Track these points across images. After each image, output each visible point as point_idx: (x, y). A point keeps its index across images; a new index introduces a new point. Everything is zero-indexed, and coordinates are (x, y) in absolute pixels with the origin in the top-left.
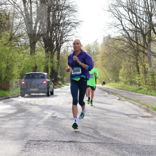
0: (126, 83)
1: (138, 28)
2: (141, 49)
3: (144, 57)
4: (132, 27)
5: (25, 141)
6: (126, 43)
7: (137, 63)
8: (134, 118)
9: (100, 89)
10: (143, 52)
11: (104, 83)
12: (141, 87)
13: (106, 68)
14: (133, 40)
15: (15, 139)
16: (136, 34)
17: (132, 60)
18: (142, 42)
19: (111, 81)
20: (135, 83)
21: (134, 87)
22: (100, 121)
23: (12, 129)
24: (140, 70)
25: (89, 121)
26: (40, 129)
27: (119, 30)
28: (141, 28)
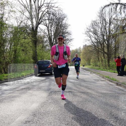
0: (93, 66)
1: (98, 41)
2: (100, 50)
3: (101, 54)
4: (96, 41)
5: (50, 91)
6: (93, 48)
7: (98, 57)
8: (97, 81)
9: (82, 68)
10: (101, 52)
11: (84, 66)
12: (100, 67)
13: (84, 59)
14: (96, 47)
15: (45, 90)
16: (98, 44)
17: (96, 56)
18: (100, 47)
19: (87, 65)
20: (98, 66)
21: (97, 67)
22: (82, 83)
23: (44, 86)
24: (100, 60)
25: (77, 83)
26: (56, 86)
27: (90, 42)
28: (100, 41)
